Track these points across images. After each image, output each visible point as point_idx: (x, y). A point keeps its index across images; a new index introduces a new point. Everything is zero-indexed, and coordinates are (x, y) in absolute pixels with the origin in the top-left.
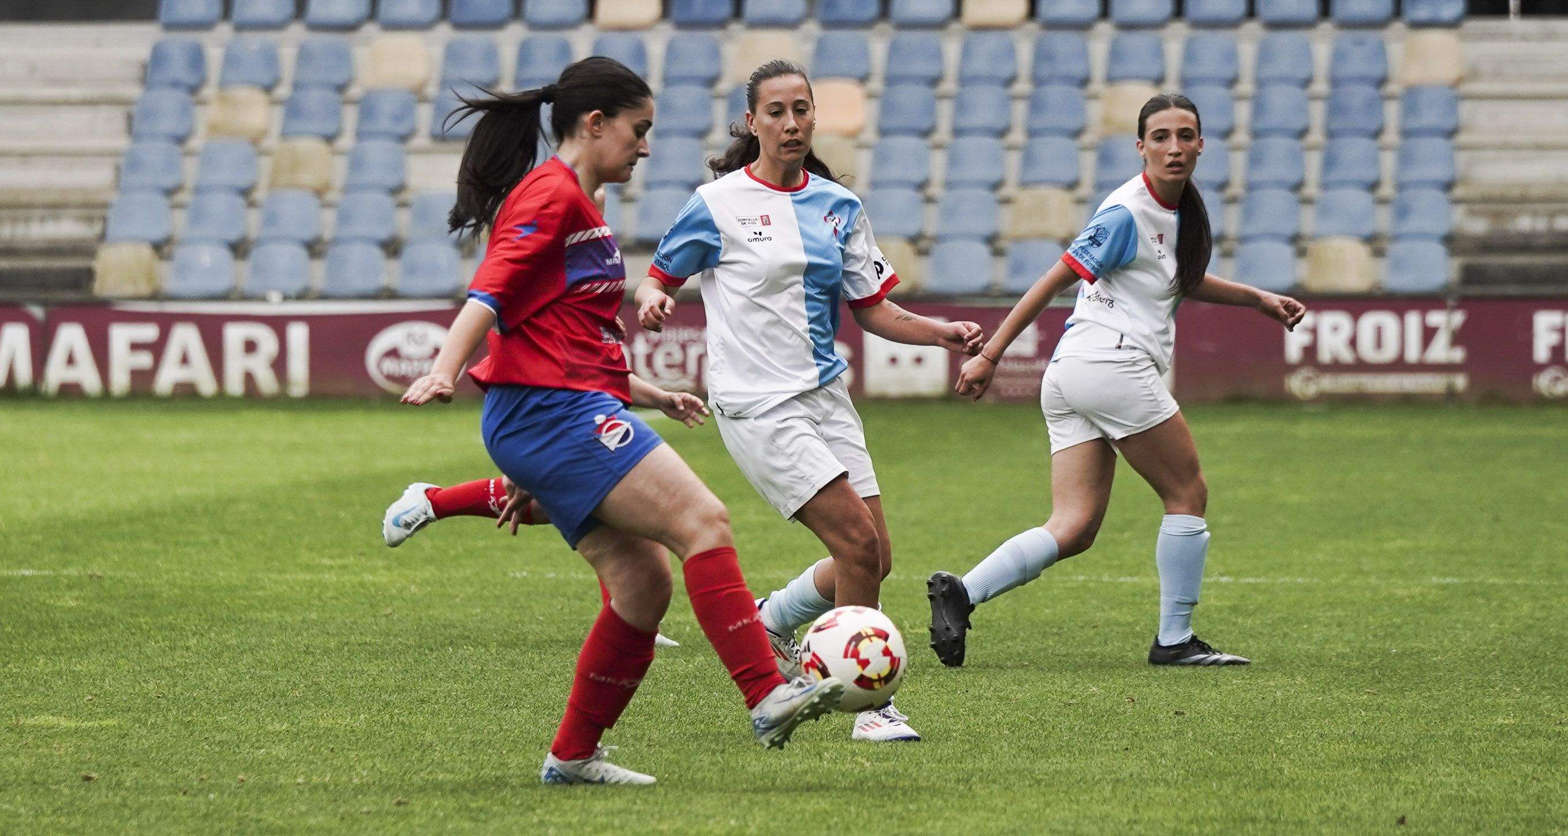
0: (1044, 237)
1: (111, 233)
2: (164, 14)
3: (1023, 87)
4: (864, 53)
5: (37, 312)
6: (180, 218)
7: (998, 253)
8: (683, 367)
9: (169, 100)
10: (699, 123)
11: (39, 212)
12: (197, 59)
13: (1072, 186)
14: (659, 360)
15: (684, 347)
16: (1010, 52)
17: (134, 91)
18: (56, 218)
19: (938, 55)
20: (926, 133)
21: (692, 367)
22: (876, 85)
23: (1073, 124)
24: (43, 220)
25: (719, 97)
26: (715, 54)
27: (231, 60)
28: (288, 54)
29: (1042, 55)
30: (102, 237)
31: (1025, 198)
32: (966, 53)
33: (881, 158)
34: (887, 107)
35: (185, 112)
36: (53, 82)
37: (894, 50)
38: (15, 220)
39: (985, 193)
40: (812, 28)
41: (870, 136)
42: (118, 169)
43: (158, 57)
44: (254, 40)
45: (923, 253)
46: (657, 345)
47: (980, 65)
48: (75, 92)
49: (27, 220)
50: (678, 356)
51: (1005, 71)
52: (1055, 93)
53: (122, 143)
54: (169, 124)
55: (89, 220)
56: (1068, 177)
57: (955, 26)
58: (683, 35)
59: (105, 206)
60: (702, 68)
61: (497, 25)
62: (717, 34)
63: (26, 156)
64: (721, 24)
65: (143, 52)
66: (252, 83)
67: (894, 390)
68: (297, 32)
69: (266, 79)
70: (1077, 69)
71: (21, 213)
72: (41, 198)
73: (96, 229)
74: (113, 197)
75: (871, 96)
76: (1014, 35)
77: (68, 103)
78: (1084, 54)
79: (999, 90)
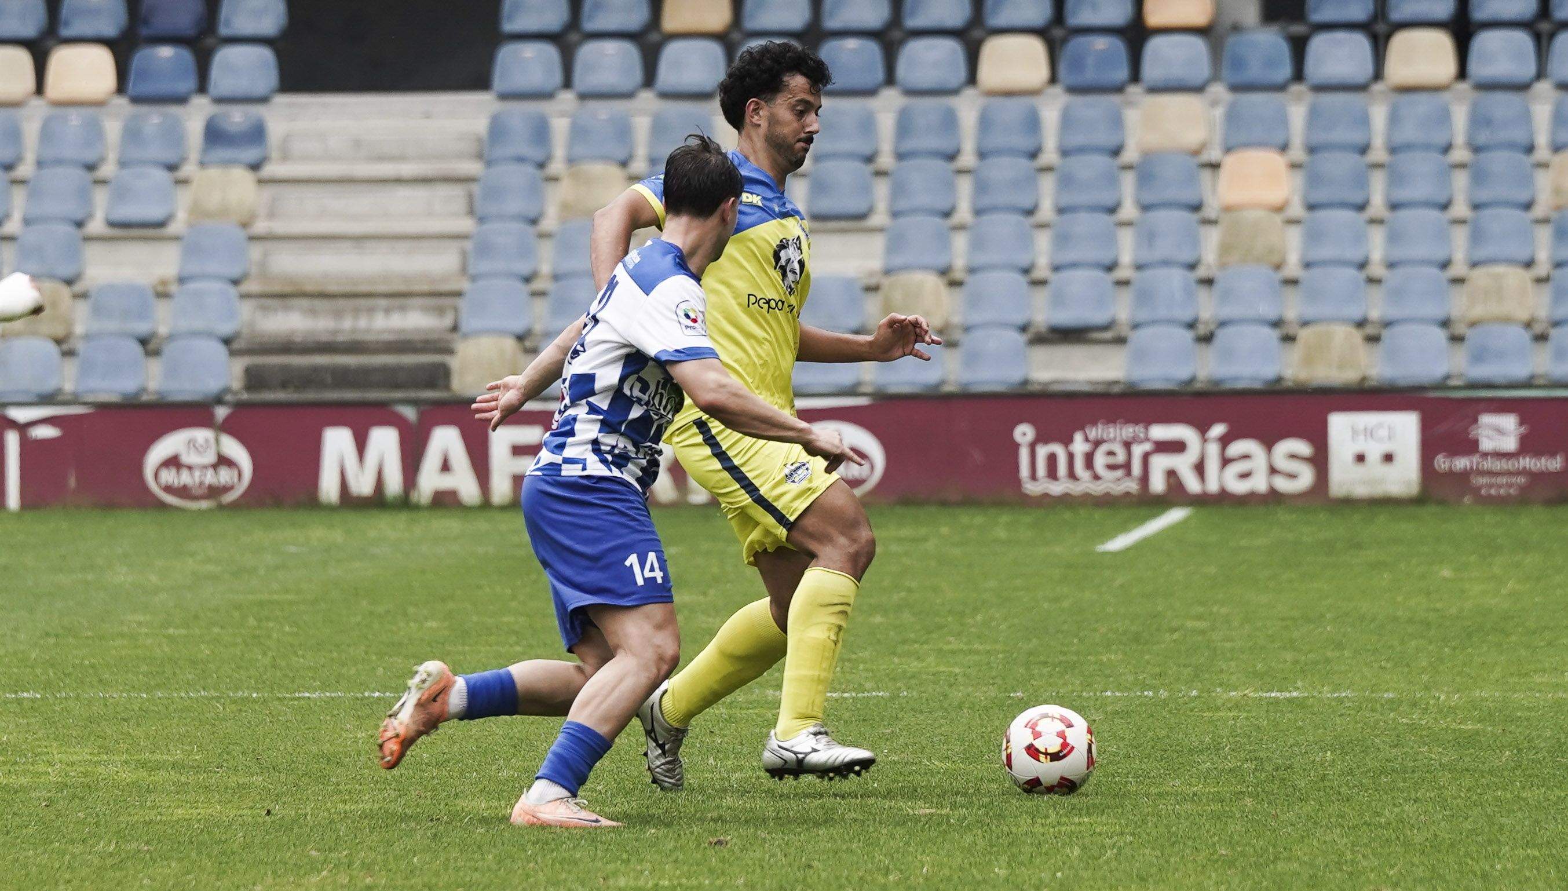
0: (1507, 320)
1: (465, 326)
2: (499, 83)
3: (1460, 154)
4: (1283, 121)
5: (409, 413)
6: (541, 307)
7: (1456, 339)
8: (1127, 466)
9: (517, 175)
10: (1106, 198)
11: (383, 302)
12: (541, 132)
13: (1529, 264)
14: (1100, 460)
15: (1127, 445)
16: (1444, 117)
17: (472, 167)
18: (403, 309)
19: (1364, 121)
20: (1361, 207)
21: (1137, 468)
22: (1297, 153)
23: (1523, 196)
24: (387, 311)
25: (1128, 167)
26: (1117, 122)
27: (578, 132)
28: (642, 125)
29: (1478, 120)
30: (455, 328)
31: (1480, 277)
32: (1394, 119)
33: (1313, 236)
34: (1314, 180)
35: (534, 191)
36: (381, 158)
37: (1314, 115)
38: (357, 312)
39: (1435, 271)
40: (1218, 90)
41: (1296, 210)
42: (464, 255)
43: (497, 130)
44: (603, 110)
45: (1373, 339)
46: (1097, 443)
47: (1409, 133)
48: (407, 169)
49: (371, 310)
50: (1121, 457)
51: (1440, 139)
52: (1499, 161)
53: (466, 225)
54: (515, 205)
55: (440, 311)
56: (1524, 255)
57: (1378, 87)
58: (1079, 100)
59: (458, 294)
60: (1104, 138)
61: (870, 92)
62: (1115, 99)
63: (360, 239)
64: (1119, 89)
65: (480, 125)
66: (605, 158)
67: (1361, 491)
68: (647, 98)
69: (621, 155)
70: (1518, 135)
71: (363, 302)
72: (382, 288)
73: (448, 321)
74: (465, 285)
75: (1294, 166)
76: (1446, 96)
77: (399, 181)
78: (1526, 118)
79: (1436, 156)
